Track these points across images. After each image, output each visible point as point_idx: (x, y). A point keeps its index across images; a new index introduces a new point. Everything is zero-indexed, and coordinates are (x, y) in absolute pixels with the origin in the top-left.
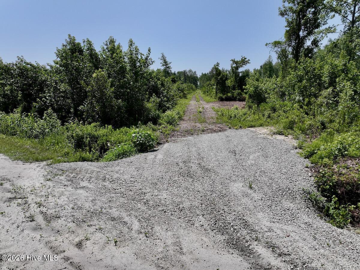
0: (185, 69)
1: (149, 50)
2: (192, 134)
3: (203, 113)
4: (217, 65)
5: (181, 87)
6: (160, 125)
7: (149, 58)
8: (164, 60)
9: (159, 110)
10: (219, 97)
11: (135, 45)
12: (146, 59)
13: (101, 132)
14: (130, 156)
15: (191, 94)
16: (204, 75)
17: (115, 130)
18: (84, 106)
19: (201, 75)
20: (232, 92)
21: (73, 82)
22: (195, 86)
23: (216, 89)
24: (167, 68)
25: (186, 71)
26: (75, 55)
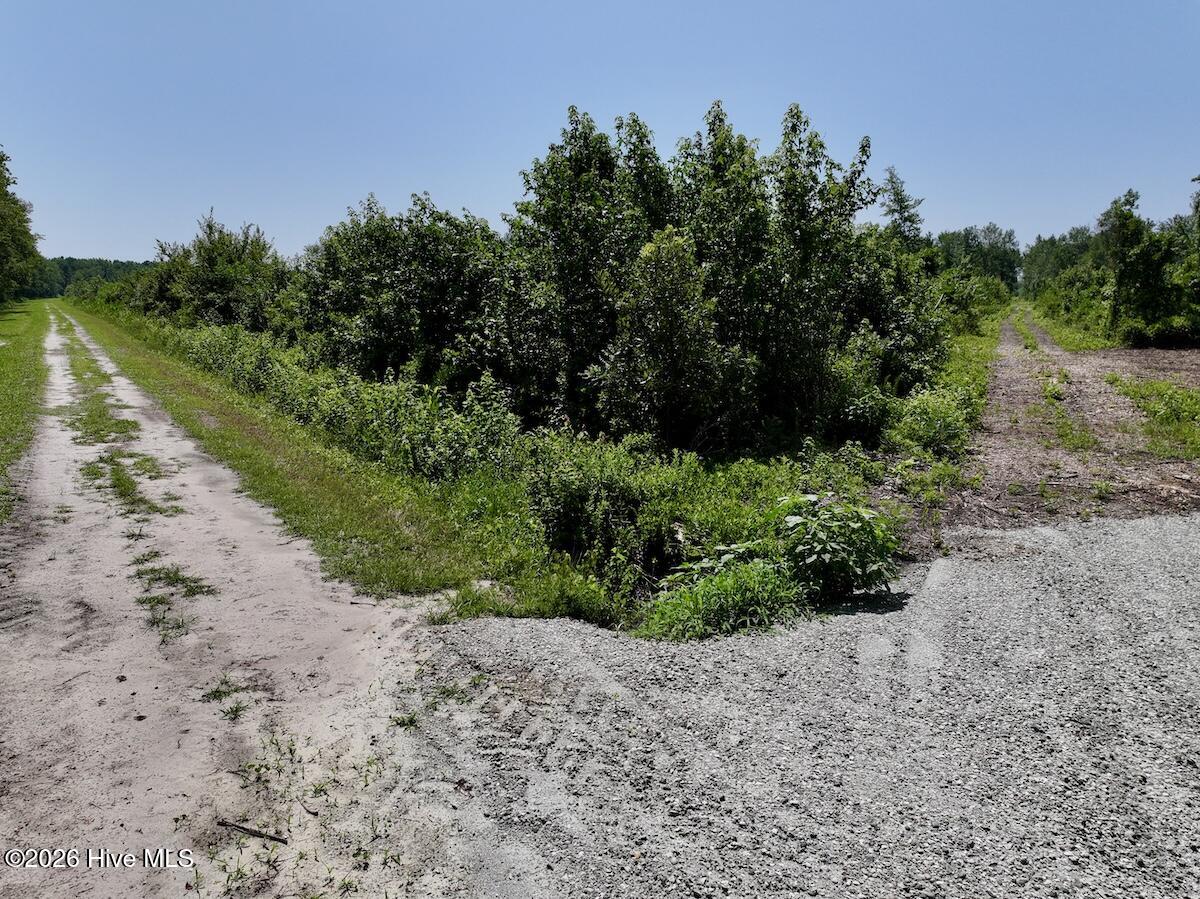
0: (968, 225)
1: (864, 148)
2: (1052, 512)
3: (1068, 400)
4: (1129, 203)
5: (961, 289)
6: (893, 450)
7: (863, 177)
8: (897, 194)
9: (880, 382)
10: (1129, 333)
11: (809, 129)
12: (851, 182)
13: (651, 479)
14: (772, 623)
15: (994, 316)
16: (1047, 246)
17: (709, 469)
18: (602, 365)
19: (1033, 243)
20: (1191, 311)
21: (574, 275)
22: (1008, 285)
23: (1116, 296)
24: (906, 220)
25: (974, 231)
26: (584, 177)
